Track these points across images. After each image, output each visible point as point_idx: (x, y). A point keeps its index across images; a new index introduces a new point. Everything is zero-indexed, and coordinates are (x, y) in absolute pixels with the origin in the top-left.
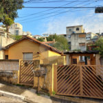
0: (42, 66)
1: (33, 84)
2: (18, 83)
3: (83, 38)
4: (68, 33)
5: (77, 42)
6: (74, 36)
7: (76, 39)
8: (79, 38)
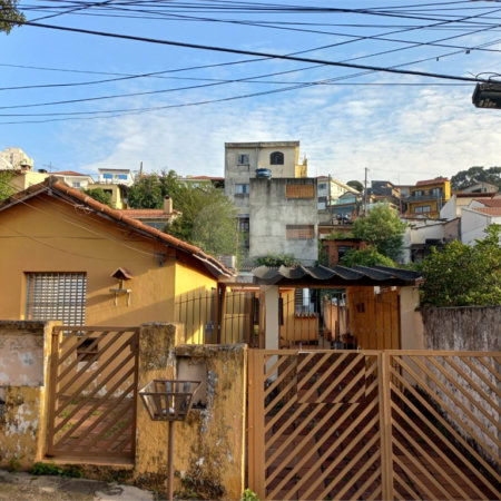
0: (183, 356)
1: (132, 457)
2: (39, 458)
3: (306, 203)
4: (234, 175)
5: (277, 220)
6: (266, 190)
7: (275, 204)
8: (287, 202)
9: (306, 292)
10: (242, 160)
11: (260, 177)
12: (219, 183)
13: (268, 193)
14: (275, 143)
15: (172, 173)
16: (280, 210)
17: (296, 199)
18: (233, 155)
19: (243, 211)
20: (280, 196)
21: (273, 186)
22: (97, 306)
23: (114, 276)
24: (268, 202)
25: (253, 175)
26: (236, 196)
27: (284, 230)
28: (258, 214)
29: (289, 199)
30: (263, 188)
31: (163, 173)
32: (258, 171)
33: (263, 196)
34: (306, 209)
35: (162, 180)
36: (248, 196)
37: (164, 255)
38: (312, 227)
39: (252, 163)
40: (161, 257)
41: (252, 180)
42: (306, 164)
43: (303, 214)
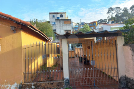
3: (69, 25)
4: (52, 20)
5: (62, 29)
7: (61, 25)
8: (64, 25)
9: (70, 45)
10: (53, 16)
11: (58, 19)
12: (49, 22)
13: (60, 23)
14: (61, 12)
15: (37, 20)
16: (63, 27)
17: (67, 24)
19: (54, 28)
20: (63, 23)
21: (61, 21)
24: (60, 26)
25: (56, 19)
26: (53, 25)
27: (64, 31)
28: (58, 28)
30: (58, 22)
31: (35, 20)
32: (57, 18)
33: (59, 24)
35: (34, 21)
36: (55, 25)
37: (15, 27)
38: (70, 30)
39: (56, 17)
40: (14, 28)
41: (56, 20)
42: (68, 17)
43: (68, 28)
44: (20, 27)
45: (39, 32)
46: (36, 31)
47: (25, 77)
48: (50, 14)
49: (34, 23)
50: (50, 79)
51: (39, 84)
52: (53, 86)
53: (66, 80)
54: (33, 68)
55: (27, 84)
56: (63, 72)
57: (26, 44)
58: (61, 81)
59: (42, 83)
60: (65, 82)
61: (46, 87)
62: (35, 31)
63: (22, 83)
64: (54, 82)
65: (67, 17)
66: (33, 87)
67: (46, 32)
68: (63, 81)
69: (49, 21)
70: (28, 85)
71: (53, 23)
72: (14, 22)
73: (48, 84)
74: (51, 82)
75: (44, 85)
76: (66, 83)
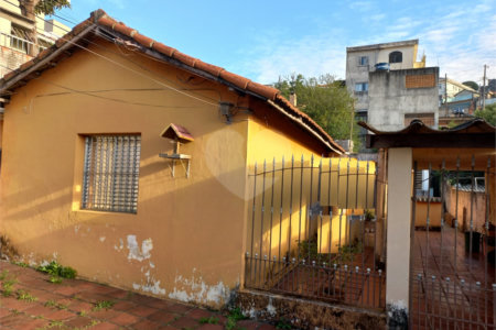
3: (426, 92)
4: (355, 75)
5: (395, 110)
6: (385, 81)
7: (393, 94)
8: (405, 92)
9: (426, 174)
10: (362, 61)
11: (379, 71)
12: (342, 84)
13: (387, 85)
14: (394, 43)
15: (300, 77)
16: (398, 101)
17: (416, 89)
18: (354, 57)
19: (359, 106)
20: (399, 86)
21: (392, 77)
22: (152, 176)
23: (164, 135)
24: (387, 97)
25: (373, 69)
26: (356, 93)
27: (403, 119)
28: (376, 106)
29: (408, 89)
30: (382, 81)
31: (293, 78)
32: (376, 65)
33: (382, 89)
34: (426, 98)
35: (291, 83)
36: (367, 93)
37: (231, 105)
38: (432, 115)
39: (372, 64)
40: (227, 108)
41: (371, 74)
42: (424, 60)
43: (423, 103)
44: (246, 105)
45: (305, 120)
46: (294, 118)
47: (248, 270)
48: (350, 51)
49: (291, 89)
50: (331, 294)
51: (291, 305)
52: (341, 324)
53: (394, 314)
54: (275, 244)
55: (253, 293)
56: (383, 280)
57: (260, 162)
58: (372, 314)
59: (302, 301)
60: (391, 320)
61: (315, 321)
62: (290, 116)
63: (238, 288)
64: (347, 309)
65: (419, 60)
66: (271, 309)
67: (329, 120)
68: (382, 315)
69: (344, 79)
70: (256, 299)
71: (360, 88)
72: (231, 89)
73: (324, 310)
74: (335, 308)
75: (308, 310)
76: (394, 323)
